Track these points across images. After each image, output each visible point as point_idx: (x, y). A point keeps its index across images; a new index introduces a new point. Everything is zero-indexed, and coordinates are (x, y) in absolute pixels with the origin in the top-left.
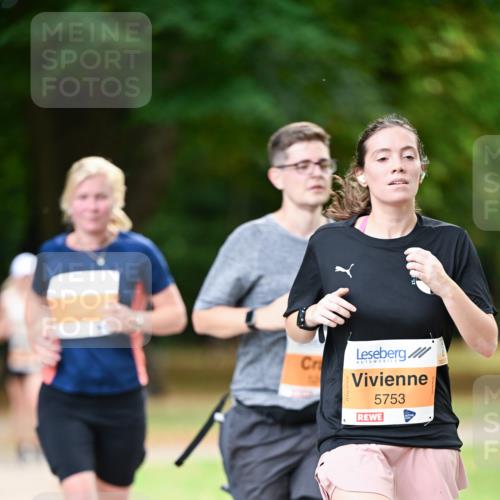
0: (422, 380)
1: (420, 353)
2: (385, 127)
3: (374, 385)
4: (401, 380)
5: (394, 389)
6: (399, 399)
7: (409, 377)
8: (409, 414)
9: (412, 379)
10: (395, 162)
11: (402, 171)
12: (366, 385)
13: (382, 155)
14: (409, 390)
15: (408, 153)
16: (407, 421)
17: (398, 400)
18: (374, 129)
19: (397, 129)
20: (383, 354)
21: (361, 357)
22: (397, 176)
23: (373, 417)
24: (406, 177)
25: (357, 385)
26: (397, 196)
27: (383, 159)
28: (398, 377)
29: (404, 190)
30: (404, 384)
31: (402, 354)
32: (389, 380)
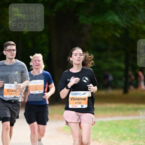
0: (85, 99)
1: (84, 94)
3: (75, 100)
5: (79, 101)
7: (82, 99)
8: (82, 106)
10: (78, 56)
11: (79, 58)
14: (82, 101)
15: (81, 54)
17: (80, 103)
18: (74, 50)
21: (72, 94)
22: (78, 59)
23: (75, 106)
25: (72, 100)
26: (78, 63)
27: (76, 55)
32: (78, 99)
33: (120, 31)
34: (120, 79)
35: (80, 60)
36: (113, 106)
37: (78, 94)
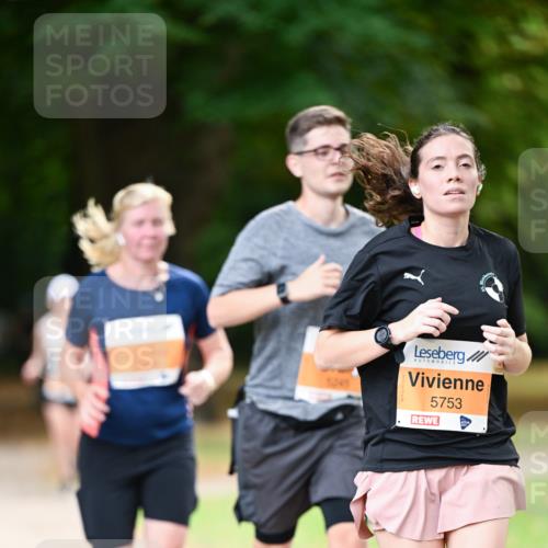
0: (478, 385)
1: (478, 356)
2: (440, 135)
3: (430, 386)
4: (458, 383)
5: (451, 393)
6: (456, 403)
7: (467, 381)
8: (465, 421)
9: (470, 384)
10: (451, 170)
11: (458, 180)
12: (423, 385)
13: (436, 163)
14: (468, 395)
15: (464, 161)
16: (463, 428)
17: (456, 405)
18: (428, 137)
19: (453, 137)
20: (442, 355)
21: (420, 355)
22: (453, 185)
23: (428, 420)
24: (463, 187)
25: (414, 384)
26: (453, 206)
27: (438, 167)
28: (455, 380)
29: (461, 200)
30: (462, 388)
31: (461, 356)
32: (446, 383)
35: (462, 192)
37: (446, 355)
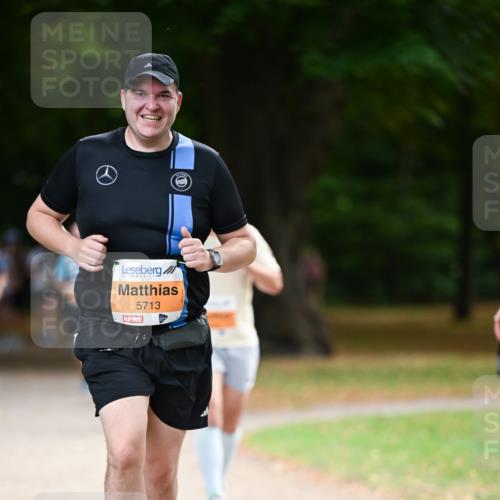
33: (442, 106)
34: (444, 268)
36: (420, 362)
